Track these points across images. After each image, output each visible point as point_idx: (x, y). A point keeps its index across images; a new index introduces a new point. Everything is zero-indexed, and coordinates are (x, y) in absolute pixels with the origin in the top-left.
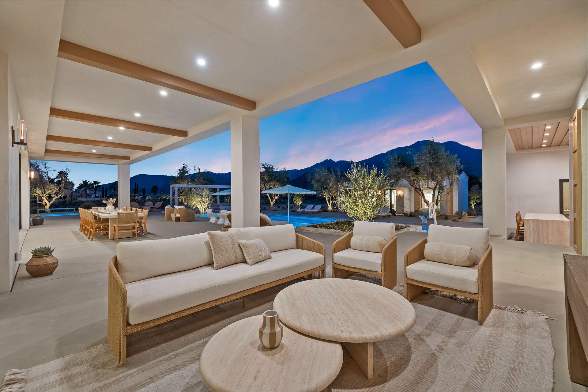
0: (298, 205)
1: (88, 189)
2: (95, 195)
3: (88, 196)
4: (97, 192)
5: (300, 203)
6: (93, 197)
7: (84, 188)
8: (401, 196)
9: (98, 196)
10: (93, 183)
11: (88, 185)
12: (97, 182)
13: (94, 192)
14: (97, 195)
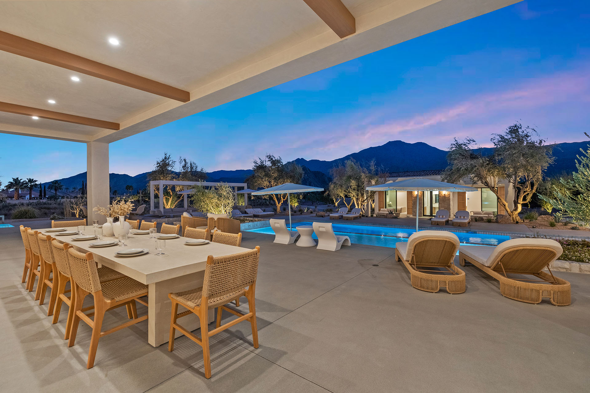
0: (294, 207)
1: (21, 189)
2: (30, 196)
3: (20, 197)
4: (33, 192)
5: (296, 205)
6: (28, 198)
7: (15, 188)
8: (446, 196)
9: (34, 198)
10: (27, 181)
11: (21, 184)
12: (33, 180)
13: (29, 192)
14: (33, 196)
